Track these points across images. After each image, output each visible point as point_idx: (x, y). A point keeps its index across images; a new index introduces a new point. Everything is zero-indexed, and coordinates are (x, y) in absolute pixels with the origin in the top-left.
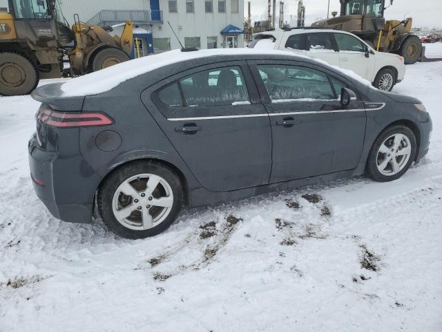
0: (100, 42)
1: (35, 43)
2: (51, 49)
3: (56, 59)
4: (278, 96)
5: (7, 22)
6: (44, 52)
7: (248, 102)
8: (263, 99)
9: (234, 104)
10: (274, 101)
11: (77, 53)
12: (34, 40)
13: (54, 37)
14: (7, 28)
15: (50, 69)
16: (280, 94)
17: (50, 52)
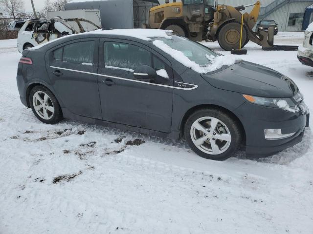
0: (231, 17)
1: (190, 19)
2: (197, 23)
3: (198, 29)
4: (110, 63)
5: (179, 6)
6: (193, 25)
7: (91, 64)
8: (100, 64)
9: (83, 64)
10: (106, 67)
11: (214, 25)
12: (190, 17)
13: (201, 15)
14: (180, 10)
15: (197, 35)
16: (112, 63)
17: (196, 25)
